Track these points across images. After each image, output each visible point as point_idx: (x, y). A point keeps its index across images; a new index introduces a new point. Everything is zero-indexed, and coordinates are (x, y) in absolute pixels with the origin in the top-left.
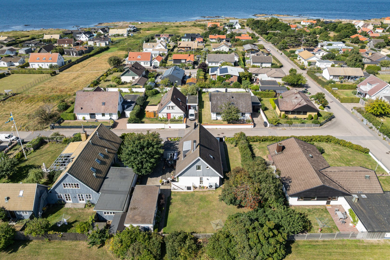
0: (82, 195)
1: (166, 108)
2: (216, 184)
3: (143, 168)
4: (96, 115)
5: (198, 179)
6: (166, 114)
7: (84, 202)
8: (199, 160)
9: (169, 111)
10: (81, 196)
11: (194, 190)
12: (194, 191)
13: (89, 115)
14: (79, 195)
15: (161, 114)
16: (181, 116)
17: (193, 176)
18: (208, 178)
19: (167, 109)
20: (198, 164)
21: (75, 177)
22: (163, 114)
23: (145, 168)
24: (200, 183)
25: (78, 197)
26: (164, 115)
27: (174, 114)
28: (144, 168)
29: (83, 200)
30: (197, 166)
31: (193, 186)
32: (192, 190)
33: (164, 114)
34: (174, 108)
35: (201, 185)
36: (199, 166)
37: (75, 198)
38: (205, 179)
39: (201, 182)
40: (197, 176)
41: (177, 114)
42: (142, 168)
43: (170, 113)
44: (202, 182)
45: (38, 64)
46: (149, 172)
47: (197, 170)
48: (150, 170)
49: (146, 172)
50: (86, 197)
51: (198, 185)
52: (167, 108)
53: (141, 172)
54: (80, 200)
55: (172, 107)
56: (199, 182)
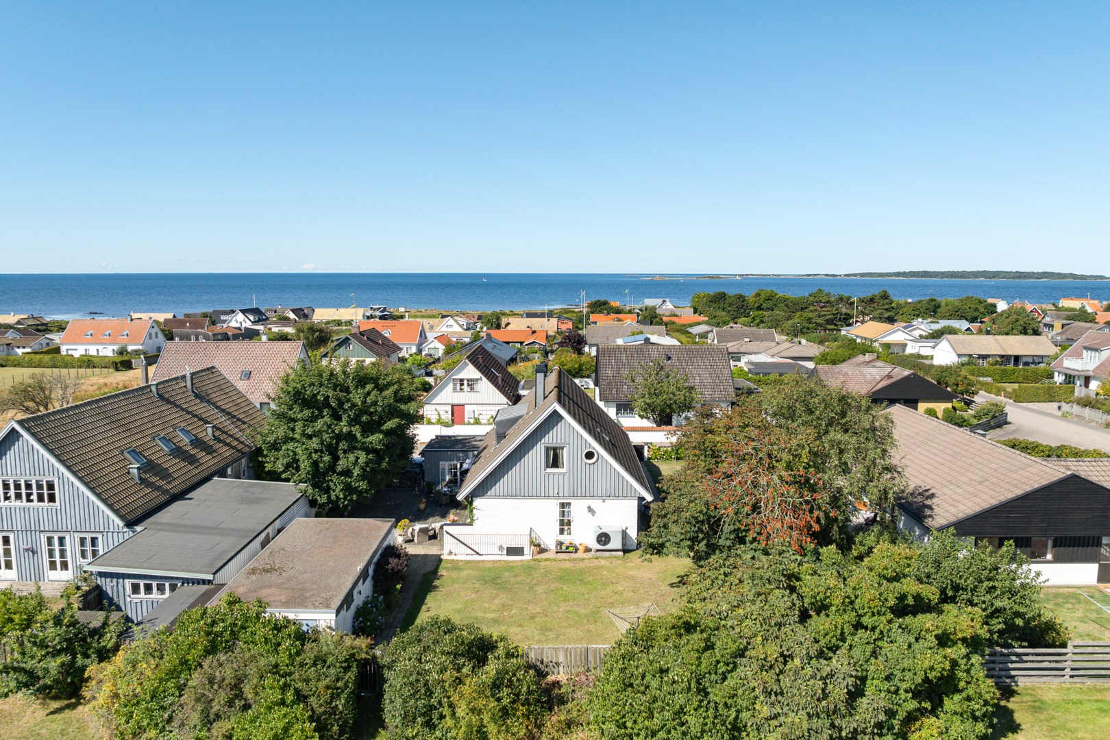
0: (61, 540)
1: (451, 385)
2: (624, 534)
3: (334, 472)
5: (551, 508)
6: (449, 408)
7: (67, 575)
8: (555, 418)
9: (458, 398)
10: (57, 547)
11: (536, 557)
12: (534, 560)
14: (50, 540)
15: (433, 407)
17: (530, 496)
18: (595, 504)
19: (455, 389)
20: (551, 439)
21: (45, 446)
22: (438, 407)
23: (341, 474)
24: (562, 531)
25: (45, 548)
26: (441, 413)
27: (475, 407)
28: (339, 469)
29: (65, 566)
30: (547, 449)
31: (532, 543)
32: (527, 556)
33: (442, 409)
34: (478, 386)
35: (563, 538)
36: (555, 449)
37: (33, 553)
38: (578, 508)
39: (565, 524)
40: (547, 497)
41: (484, 408)
42: (332, 467)
43: (463, 405)
44: (569, 523)
45: (87, 347)
46: (360, 493)
47: (549, 470)
48: (363, 485)
49: (348, 489)
50: (78, 548)
51: (550, 537)
52: (454, 385)
53: (328, 490)
54: (53, 565)
55: (472, 383)
56: (557, 527)
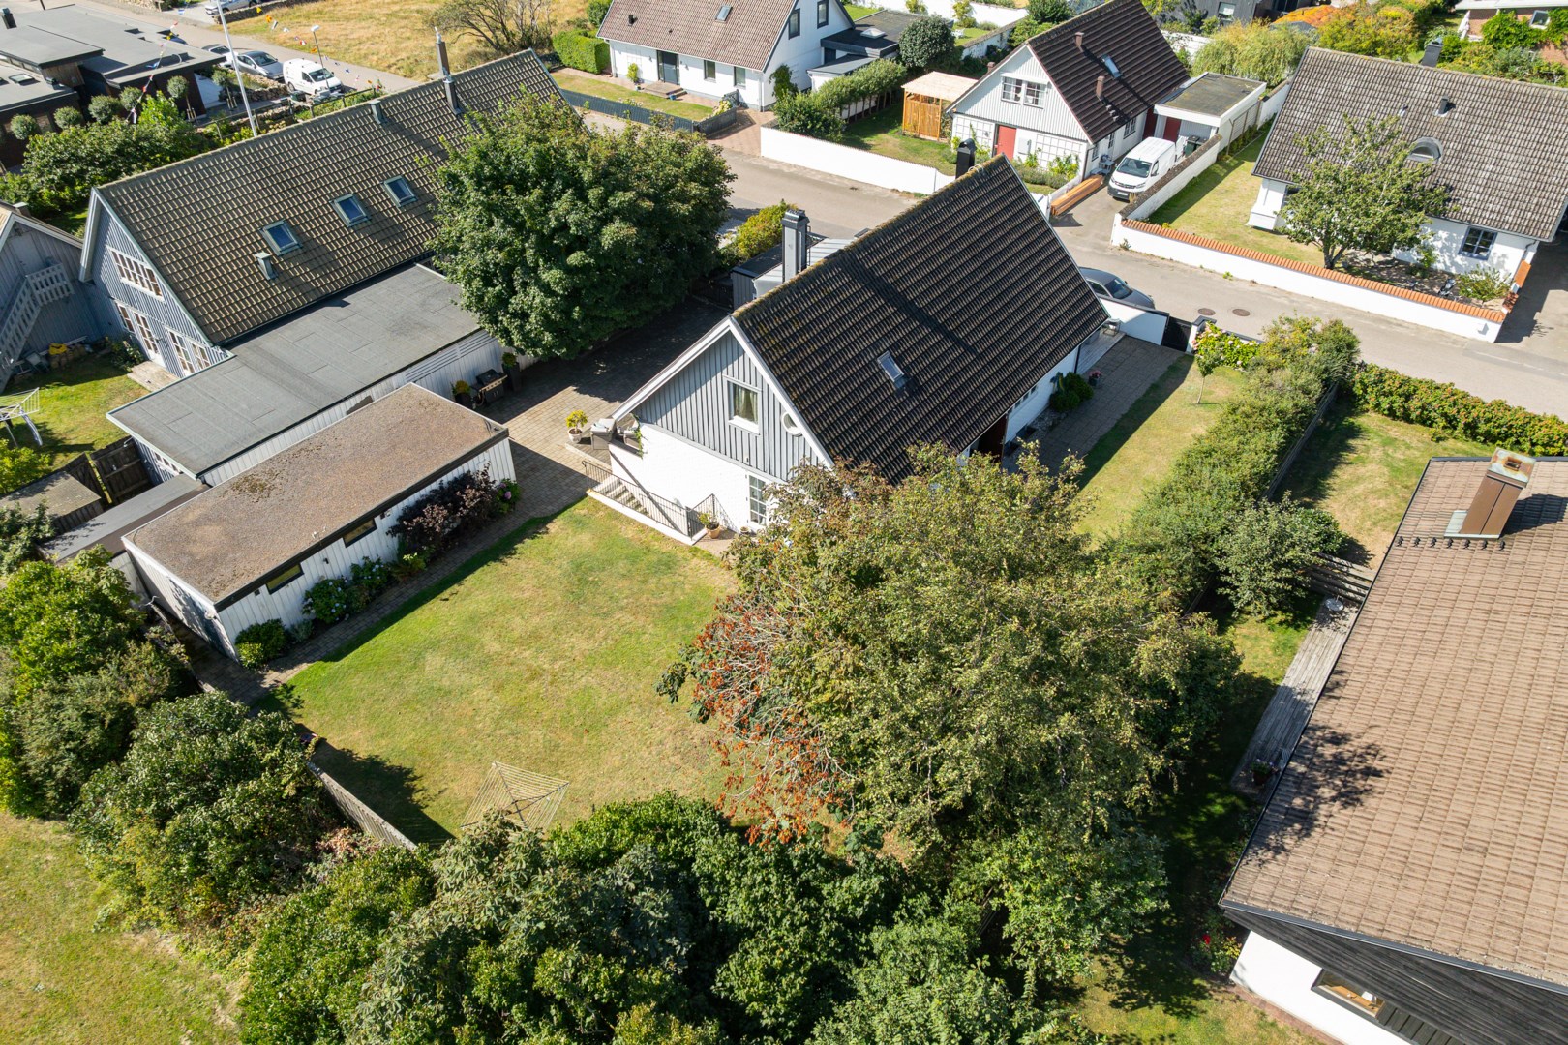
1: (1000, 87)
4: (681, 68)
6: (991, 128)
9: (1009, 113)
11: (700, 545)
13: (655, 61)
15: (968, 121)
16: (1068, 160)
17: (711, 450)
19: (1005, 96)
20: (737, 373)
21: (128, 226)
22: (974, 122)
24: (754, 517)
26: (979, 134)
27: (1033, 135)
30: (735, 386)
33: (980, 126)
34: (1043, 98)
36: (746, 391)
37: (166, 344)
39: (758, 509)
40: (733, 459)
41: (1048, 139)
44: (763, 509)
47: (736, 420)
52: (1006, 88)
55: (1034, 89)
56: (747, 509)
